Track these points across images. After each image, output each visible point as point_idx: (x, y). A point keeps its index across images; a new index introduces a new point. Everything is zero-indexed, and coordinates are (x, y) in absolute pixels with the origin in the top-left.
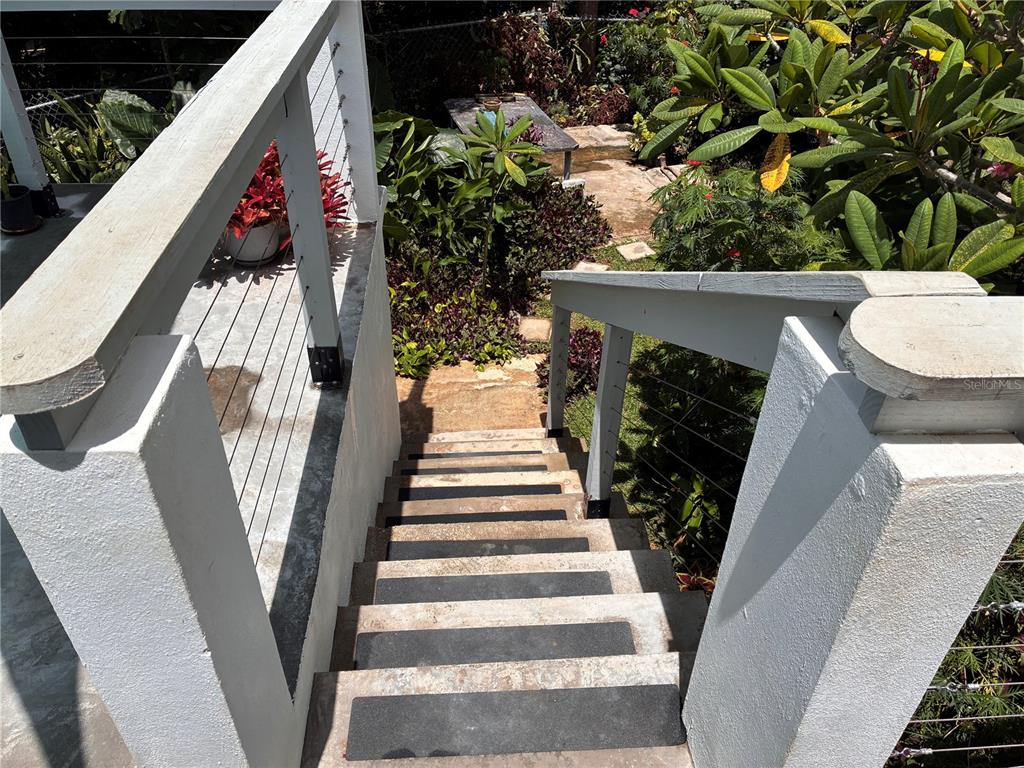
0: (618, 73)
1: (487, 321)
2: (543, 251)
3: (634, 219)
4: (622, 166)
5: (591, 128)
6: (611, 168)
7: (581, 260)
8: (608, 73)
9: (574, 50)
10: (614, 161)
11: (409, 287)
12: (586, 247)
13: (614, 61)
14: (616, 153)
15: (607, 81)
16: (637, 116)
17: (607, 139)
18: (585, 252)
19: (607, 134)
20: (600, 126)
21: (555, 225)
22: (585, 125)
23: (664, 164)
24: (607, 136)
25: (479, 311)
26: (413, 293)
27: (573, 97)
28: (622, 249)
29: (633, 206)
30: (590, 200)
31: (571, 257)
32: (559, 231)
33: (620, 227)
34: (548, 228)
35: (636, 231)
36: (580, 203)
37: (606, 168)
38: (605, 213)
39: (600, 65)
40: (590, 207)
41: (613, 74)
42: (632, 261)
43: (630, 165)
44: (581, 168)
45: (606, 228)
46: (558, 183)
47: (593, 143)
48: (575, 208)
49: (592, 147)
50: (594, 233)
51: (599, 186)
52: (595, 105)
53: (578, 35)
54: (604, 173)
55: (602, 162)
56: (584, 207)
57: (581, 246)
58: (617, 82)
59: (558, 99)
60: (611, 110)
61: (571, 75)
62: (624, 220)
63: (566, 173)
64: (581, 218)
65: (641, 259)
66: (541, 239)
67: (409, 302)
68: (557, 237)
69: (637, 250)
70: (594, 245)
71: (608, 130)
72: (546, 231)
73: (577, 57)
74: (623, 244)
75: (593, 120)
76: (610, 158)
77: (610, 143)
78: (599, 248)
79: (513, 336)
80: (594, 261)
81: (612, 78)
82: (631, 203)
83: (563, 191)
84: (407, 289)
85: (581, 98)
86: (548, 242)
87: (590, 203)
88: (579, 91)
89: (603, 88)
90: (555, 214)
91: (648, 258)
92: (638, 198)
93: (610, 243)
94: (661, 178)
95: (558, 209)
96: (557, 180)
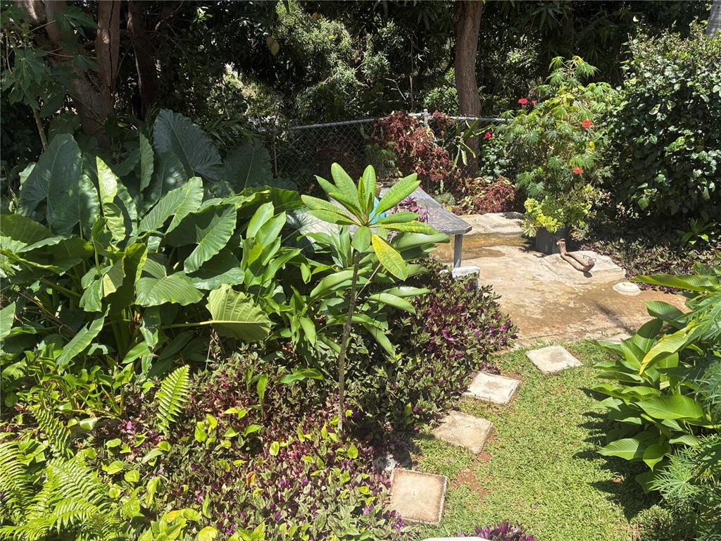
0: (502, 167)
1: (342, 481)
2: (429, 360)
3: (542, 314)
4: (516, 253)
5: (478, 217)
6: (504, 255)
7: (480, 369)
8: (492, 166)
9: (459, 146)
10: (506, 247)
11: (237, 415)
12: (486, 353)
13: (500, 156)
14: (507, 240)
15: (493, 174)
16: (528, 203)
17: (496, 226)
18: (484, 358)
19: (495, 221)
20: (488, 214)
21: (445, 325)
22: (471, 213)
23: (563, 250)
24: (494, 223)
25: (330, 462)
26: (239, 424)
27: (459, 188)
28: (533, 355)
29: (537, 298)
30: (487, 291)
31: (467, 367)
32: (449, 334)
33: (526, 324)
34: (435, 329)
35: (547, 329)
36: (475, 295)
37: (497, 254)
38: (504, 306)
39: (484, 159)
40: (486, 299)
41: (497, 167)
42: (550, 374)
43: (524, 251)
44: (470, 255)
45: (509, 326)
46: (446, 271)
47: (482, 230)
48: (468, 301)
49: (481, 234)
50: (495, 334)
51: (492, 274)
52: (481, 195)
53: (463, 133)
54: (496, 259)
55: (491, 248)
56: (480, 299)
57: (479, 351)
58: (502, 174)
59: (444, 191)
60: (498, 199)
61: (456, 169)
62: (528, 314)
63: (457, 260)
64: (477, 314)
65: (563, 371)
66: (426, 345)
67: (234, 440)
68: (448, 342)
69: (554, 358)
70: (496, 350)
71: (497, 218)
72: (433, 334)
73: (462, 152)
74: (534, 348)
75: (479, 209)
76: (501, 244)
77: (499, 230)
78: (502, 353)
79: (378, 516)
80: (498, 373)
81: (497, 171)
82: (532, 293)
83: (453, 281)
84: (232, 418)
85: (467, 190)
86: (436, 349)
87: (486, 295)
88: (464, 183)
89: (488, 179)
90: (445, 310)
91: (571, 369)
92: (541, 288)
93: (517, 347)
94: (563, 266)
95: (448, 304)
96: (445, 267)
